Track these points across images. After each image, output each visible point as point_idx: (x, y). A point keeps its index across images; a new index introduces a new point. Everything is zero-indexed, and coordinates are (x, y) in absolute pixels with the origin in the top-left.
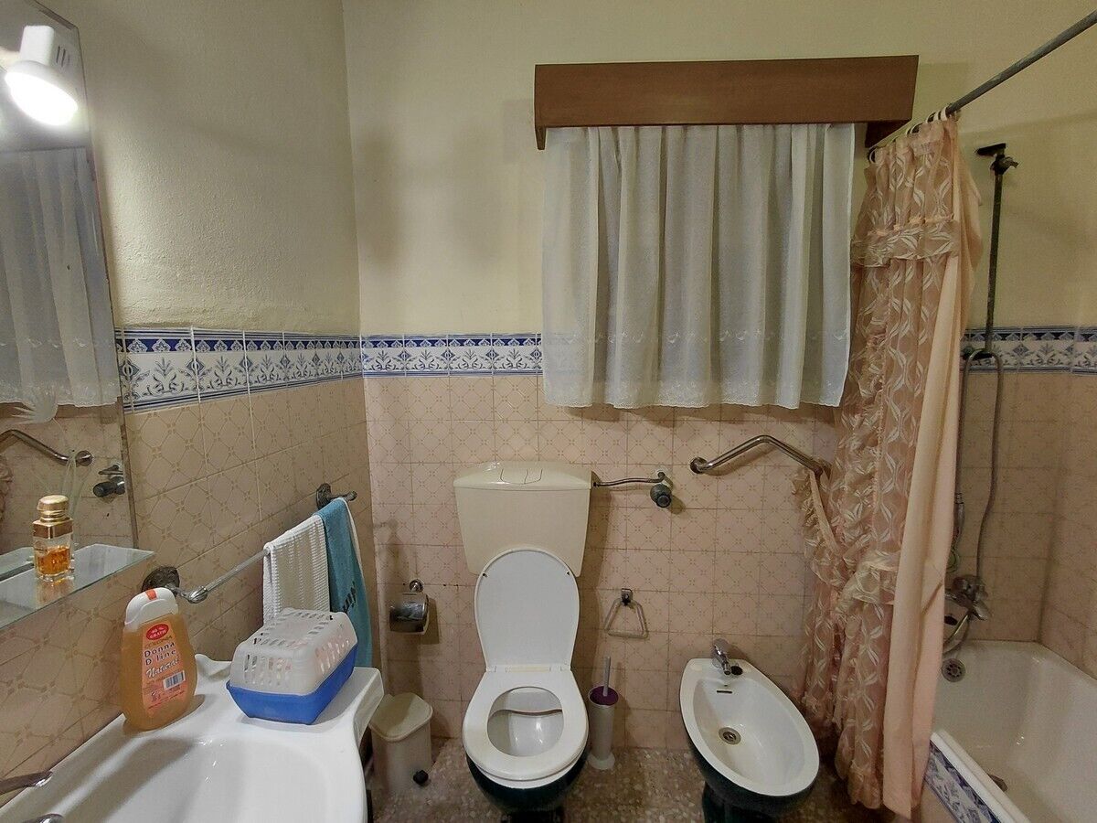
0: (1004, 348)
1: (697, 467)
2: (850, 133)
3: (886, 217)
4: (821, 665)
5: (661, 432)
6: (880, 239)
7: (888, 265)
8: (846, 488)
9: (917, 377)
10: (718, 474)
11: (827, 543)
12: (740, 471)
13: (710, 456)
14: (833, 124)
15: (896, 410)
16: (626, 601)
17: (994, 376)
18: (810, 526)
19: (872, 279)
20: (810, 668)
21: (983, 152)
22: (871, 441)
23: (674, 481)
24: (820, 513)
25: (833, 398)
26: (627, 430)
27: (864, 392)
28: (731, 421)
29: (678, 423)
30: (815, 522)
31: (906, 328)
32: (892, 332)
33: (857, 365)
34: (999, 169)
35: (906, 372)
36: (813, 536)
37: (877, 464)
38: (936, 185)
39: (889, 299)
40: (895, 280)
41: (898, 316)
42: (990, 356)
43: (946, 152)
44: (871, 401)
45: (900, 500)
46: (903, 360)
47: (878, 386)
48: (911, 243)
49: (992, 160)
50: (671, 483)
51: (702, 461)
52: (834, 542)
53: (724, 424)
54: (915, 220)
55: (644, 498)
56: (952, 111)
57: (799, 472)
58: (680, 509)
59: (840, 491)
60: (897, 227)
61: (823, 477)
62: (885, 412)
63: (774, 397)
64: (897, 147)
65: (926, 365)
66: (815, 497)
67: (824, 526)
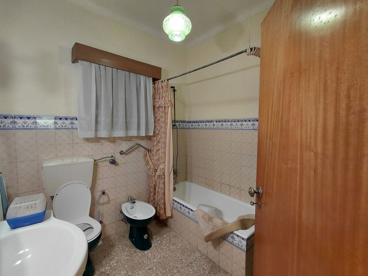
0: (177, 124)
1: (122, 153)
2: (151, 79)
3: (158, 97)
4: (152, 194)
5: (111, 144)
6: (157, 101)
7: (159, 107)
8: (154, 153)
9: (166, 129)
10: (126, 154)
11: (151, 167)
12: (131, 153)
13: (124, 150)
14: (148, 77)
15: (163, 135)
16: (104, 193)
17: (176, 129)
18: (147, 163)
19: (156, 109)
20: (150, 196)
21: (172, 87)
22: (159, 142)
23: (116, 158)
24: (149, 160)
25: (151, 134)
26: (102, 145)
27: (157, 132)
28: (129, 141)
29: (116, 142)
30: (149, 162)
31: (163, 119)
32: (161, 120)
33: (155, 127)
34: (174, 91)
35: (164, 127)
36: (148, 166)
37: (160, 147)
38: (166, 93)
39: (160, 114)
40: (161, 110)
41: (162, 117)
42: (175, 126)
43: (167, 87)
44: (158, 134)
45: (165, 153)
46: (163, 125)
47: (159, 131)
48: (163, 103)
49: (173, 89)
50: (115, 158)
51: (122, 151)
52: (153, 166)
53: (127, 142)
54: (163, 99)
55: (107, 163)
56: (168, 80)
57: (144, 151)
58: (118, 164)
59: (153, 154)
60: (160, 100)
61: (150, 152)
62: (161, 136)
63: (139, 134)
64: (159, 84)
65: (167, 126)
66: (148, 157)
67: (150, 163)
